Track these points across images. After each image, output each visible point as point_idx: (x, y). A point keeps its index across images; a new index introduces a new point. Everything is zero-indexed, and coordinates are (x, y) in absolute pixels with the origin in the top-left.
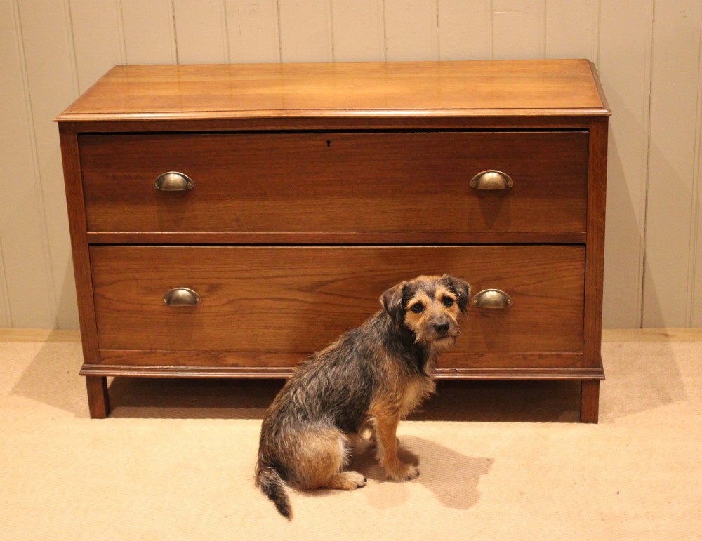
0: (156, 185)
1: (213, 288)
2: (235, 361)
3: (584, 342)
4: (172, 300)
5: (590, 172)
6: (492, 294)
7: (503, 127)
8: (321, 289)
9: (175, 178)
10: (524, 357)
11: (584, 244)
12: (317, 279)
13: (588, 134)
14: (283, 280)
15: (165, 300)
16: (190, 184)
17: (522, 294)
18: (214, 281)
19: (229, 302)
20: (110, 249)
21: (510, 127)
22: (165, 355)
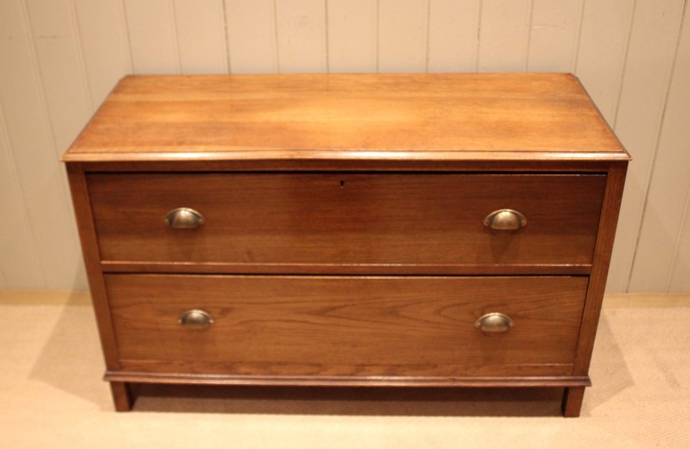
0: (167, 221)
1: (225, 312)
2: (247, 370)
3: (576, 356)
4: (186, 320)
5: (603, 212)
6: (494, 317)
7: (522, 170)
8: (331, 313)
9: (185, 213)
10: (519, 368)
11: (588, 276)
12: (326, 305)
13: (606, 178)
14: (294, 305)
15: (180, 321)
16: (200, 220)
17: (522, 317)
18: (226, 305)
19: (241, 323)
20: (124, 276)
21: (529, 170)
22: (182, 365)
